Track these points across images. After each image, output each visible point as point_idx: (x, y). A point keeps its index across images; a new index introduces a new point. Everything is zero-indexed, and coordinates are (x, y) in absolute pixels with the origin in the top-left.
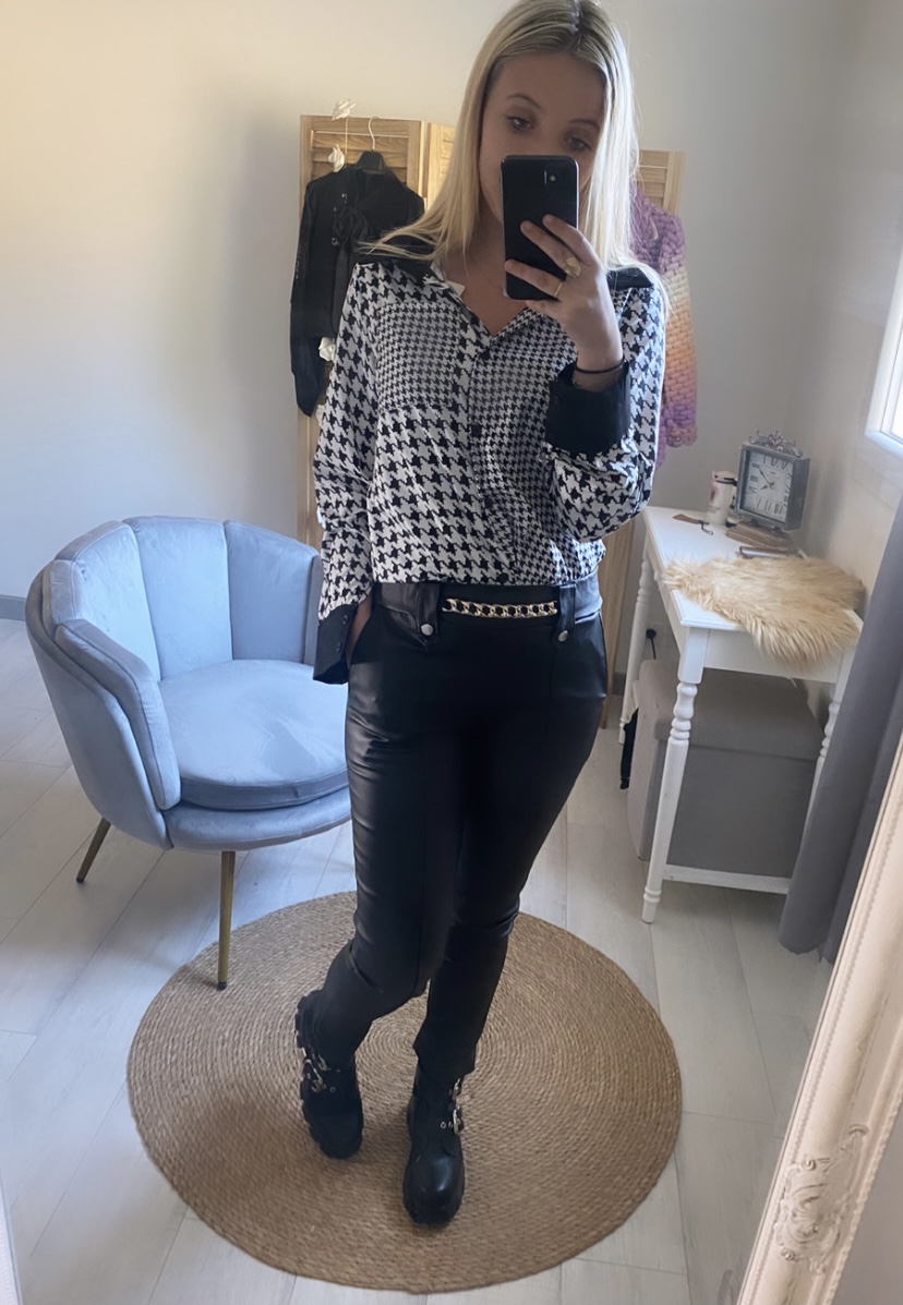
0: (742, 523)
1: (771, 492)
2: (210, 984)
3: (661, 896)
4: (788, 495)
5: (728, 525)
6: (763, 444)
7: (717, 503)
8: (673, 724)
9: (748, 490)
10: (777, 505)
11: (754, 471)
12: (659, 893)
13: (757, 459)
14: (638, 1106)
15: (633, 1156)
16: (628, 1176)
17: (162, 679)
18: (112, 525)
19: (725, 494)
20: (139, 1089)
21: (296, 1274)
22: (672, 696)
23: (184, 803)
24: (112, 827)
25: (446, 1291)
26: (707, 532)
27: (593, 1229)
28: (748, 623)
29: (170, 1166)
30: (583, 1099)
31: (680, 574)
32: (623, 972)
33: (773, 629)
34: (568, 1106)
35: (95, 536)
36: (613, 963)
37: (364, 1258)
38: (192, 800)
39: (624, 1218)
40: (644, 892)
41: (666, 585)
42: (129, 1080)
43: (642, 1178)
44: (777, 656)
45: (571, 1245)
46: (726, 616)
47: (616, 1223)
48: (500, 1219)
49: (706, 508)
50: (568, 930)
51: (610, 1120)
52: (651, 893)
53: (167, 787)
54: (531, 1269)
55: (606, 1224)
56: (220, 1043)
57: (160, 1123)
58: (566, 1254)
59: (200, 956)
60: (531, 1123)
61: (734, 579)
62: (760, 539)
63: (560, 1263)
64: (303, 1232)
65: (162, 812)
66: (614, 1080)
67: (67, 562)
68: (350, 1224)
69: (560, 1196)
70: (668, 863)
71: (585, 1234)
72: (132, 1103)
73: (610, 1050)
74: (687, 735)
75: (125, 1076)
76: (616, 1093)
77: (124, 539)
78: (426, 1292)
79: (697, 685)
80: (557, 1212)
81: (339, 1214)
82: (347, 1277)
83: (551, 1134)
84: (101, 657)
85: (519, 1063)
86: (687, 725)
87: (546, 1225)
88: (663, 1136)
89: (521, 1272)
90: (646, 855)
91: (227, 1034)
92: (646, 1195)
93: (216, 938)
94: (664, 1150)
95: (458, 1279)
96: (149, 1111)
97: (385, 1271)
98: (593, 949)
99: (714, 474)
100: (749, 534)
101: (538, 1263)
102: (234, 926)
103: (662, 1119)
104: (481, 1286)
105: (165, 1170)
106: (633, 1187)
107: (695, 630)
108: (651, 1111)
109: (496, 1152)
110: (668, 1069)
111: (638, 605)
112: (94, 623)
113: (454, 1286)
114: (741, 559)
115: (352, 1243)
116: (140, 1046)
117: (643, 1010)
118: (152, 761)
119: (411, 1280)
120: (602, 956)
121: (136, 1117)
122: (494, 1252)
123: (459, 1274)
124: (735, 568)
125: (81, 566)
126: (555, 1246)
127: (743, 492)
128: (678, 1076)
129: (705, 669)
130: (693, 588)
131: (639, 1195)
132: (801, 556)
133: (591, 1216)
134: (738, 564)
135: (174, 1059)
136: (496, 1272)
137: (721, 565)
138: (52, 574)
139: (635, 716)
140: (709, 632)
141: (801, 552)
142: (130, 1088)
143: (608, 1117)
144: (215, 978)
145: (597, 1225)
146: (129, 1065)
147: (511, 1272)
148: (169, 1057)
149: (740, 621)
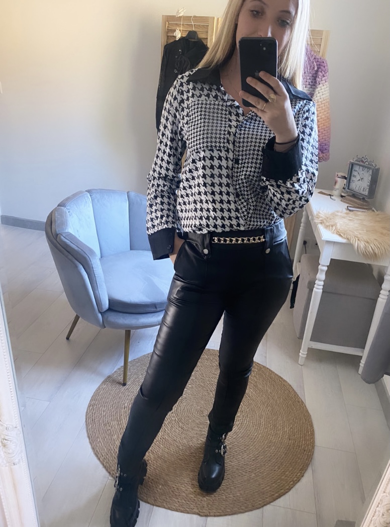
0: (348, 195)
1: (361, 183)
2: (119, 383)
3: (307, 354)
4: (369, 184)
5: (342, 196)
6: (359, 162)
7: (337, 186)
8: (316, 282)
9: (351, 181)
10: (364, 188)
11: (354, 173)
12: (306, 353)
13: (356, 168)
14: (296, 443)
15: (294, 464)
16: (291, 472)
17: (101, 257)
18: (81, 192)
19: (341, 183)
20: (90, 426)
21: (153, 505)
22: (316, 270)
23: (110, 309)
24: (80, 318)
25: (215, 516)
26: (332, 199)
27: (277, 493)
28: (352, 239)
29: (103, 458)
30: (273, 438)
31: (322, 217)
32: (290, 386)
33: (363, 243)
34: (267, 441)
35: (75, 197)
36: (286, 381)
37: (181, 500)
38: (114, 308)
39: (289, 489)
40: (300, 352)
41: (315, 222)
42: (86, 421)
43: (298, 473)
44: (364, 254)
45: (267, 500)
46: (342, 236)
47: (286, 491)
48: (238, 487)
49: (332, 189)
50: (268, 367)
51: (284, 448)
52: (303, 353)
53: (103, 303)
54: (250, 508)
55: (282, 491)
56: (123, 408)
57: (99, 440)
58: (265, 503)
59: (115, 372)
60: (251, 448)
61: (345, 220)
62: (356, 203)
63: (263, 506)
64: (156, 488)
65: (101, 313)
66: (286, 431)
67: (62, 208)
68: (176, 485)
69: (263, 479)
70: (310, 340)
71: (273, 495)
72: (87, 431)
73: (285, 418)
74: (322, 287)
75: (85, 420)
76: (287, 436)
77: (86, 198)
78: (207, 516)
79: (327, 266)
80: (262, 485)
81: (171, 481)
82: (174, 507)
83: (259, 452)
84: (76, 248)
85: (247, 422)
86: (322, 283)
87: (257, 490)
88: (306, 456)
89: (247, 509)
90: (301, 337)
91: (126, 405)
92: (299, 480)
93: (122, 364)
94: (307, 462)
95: (221, 511)
96: (94, 435)
97: (190, 506)
98: (278, 375)
99: (336, 174)
100: (351, 201)
101: (253, 506)
102: (130, 360)
103: (306, 448)
104: (230, 515)
105: (101, 459)
106: (293, 477)
107: (328, 242)
108: (302, 445)
109: (236, 459)
110: (309, 428)
111: (300, 230)
112: (74, 234)
113: (218, 514)
114: (348, 211)
115: (177, 494)
116: (91, 408)
117: (299, 402)
118: (97, 292)
119: (201, 511)
120: (282, 378)
121: (89, 437)
122: (235, 501)
123: (220, 509)
124: (346, 215)
125: (68, 209)
126: (261, 500)
127: (349, 182)
128: (313, 431)
129: (331, 259)
130: (328, 224)
131: (296, 480)
132: (373, 211)
133: (276, 487)
134: (347, 214)
135: (104, 414)
136: (236, 509)
137: (339, 214)
138: (56, 212)
139: (298, 278)
140: (334, 243)
141: (373, 209)
142: (87, 425)
143: (284, 447)
144: (121, 380)
145: (278, 492)
146: (86, 415)
147: (242, 509)
148: (103, 412)
149: (348, 239)
